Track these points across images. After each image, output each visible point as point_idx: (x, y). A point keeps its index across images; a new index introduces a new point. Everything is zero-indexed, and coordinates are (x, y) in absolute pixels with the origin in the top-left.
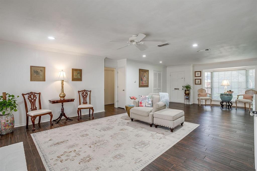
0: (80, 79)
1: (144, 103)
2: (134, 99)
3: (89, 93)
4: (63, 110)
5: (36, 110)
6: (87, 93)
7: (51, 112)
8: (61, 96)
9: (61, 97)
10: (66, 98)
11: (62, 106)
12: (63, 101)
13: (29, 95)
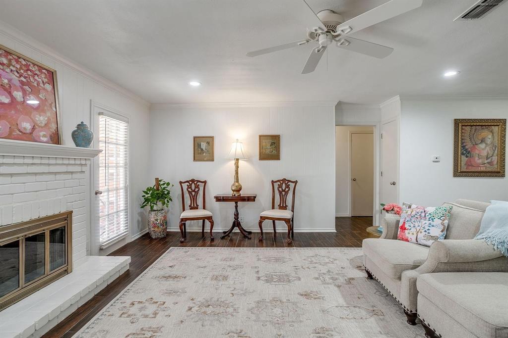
0: (276, 156)
1: (413, 230)
2: (393, 212)
3: (292, 185)
4: (237, 215)
5: (197, 208)
6: (288, 186)
7: (212, 217)
8: (233, 189)
9: (233, 191)
10: (243, 193)
11: (236, 207)
12: (238, 198)
13: (189, 183)
